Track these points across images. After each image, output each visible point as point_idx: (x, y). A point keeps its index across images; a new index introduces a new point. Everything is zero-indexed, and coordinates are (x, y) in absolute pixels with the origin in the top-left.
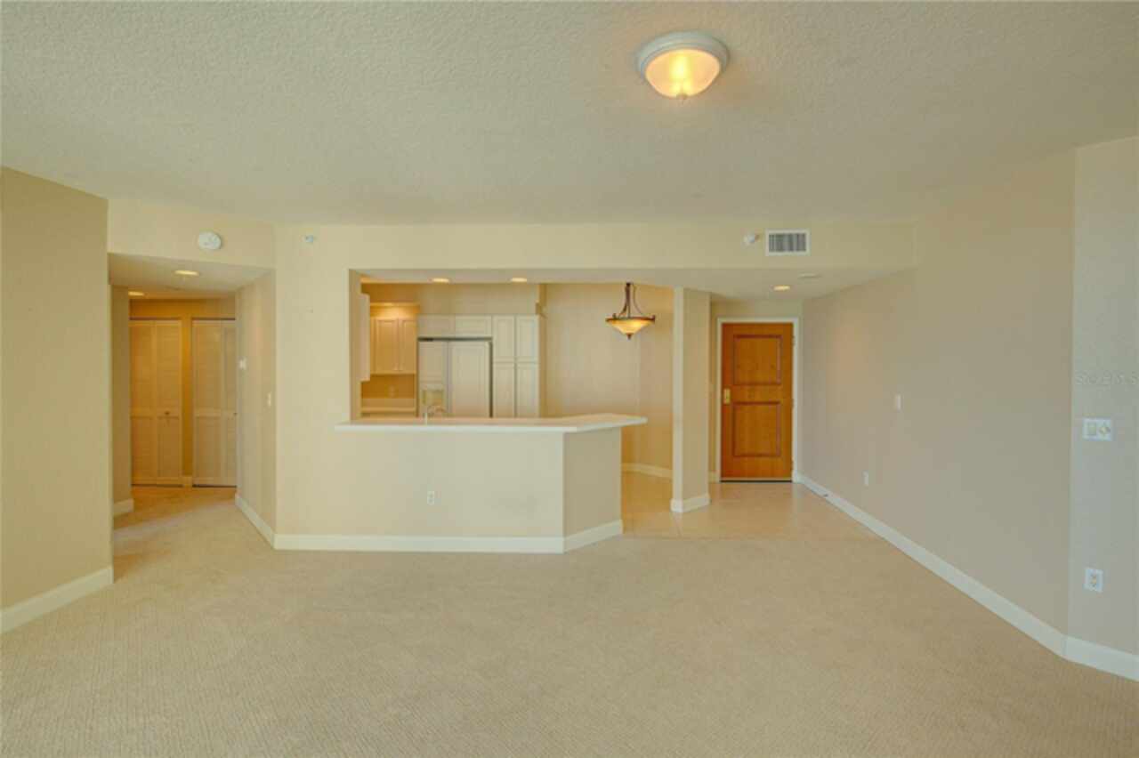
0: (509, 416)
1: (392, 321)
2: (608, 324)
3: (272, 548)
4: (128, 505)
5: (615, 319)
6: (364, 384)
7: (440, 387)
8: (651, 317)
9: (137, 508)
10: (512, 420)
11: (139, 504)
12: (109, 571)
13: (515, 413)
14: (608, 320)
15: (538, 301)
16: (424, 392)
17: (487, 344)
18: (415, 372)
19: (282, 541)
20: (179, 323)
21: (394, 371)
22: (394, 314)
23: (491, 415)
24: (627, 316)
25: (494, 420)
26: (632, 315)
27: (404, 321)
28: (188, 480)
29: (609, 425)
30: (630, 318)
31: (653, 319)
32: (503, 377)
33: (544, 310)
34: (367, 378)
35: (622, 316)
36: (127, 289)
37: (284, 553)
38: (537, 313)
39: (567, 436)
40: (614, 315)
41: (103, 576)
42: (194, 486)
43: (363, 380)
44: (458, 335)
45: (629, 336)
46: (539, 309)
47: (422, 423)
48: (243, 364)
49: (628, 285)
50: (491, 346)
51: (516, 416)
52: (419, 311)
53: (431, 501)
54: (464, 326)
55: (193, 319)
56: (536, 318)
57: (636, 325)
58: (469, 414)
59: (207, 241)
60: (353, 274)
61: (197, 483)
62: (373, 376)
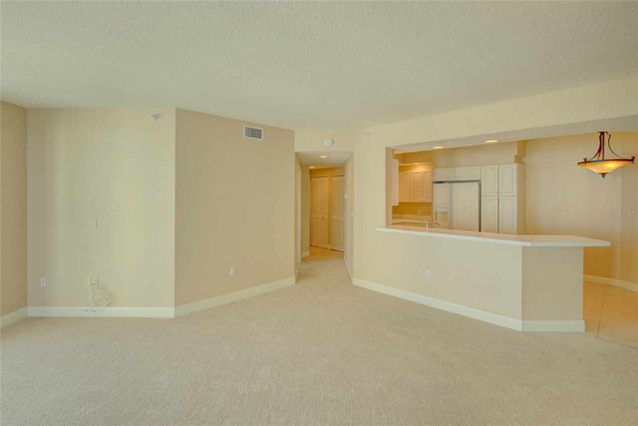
0: (493, 232)
1: (419, 173)
2: (580, 167)
3: (352, 284)
4: (307, 254)
5: (586, 162)
6: (394, 207)
7: (446, 210)
8: (630, 158)
9: (311, 255)
10: (496, 235)
11: (312, 254)
12: (293, 279)
13: (498, 230)
14: (579, 163)
15: (516, 154)
16: (436, 213)
17: (477, 184)
18: (431, 201)
19: (356, 282)
20: (326, 179)
21: (420, 200)
22: (420, 169)
23: (480, 230)
24: (601, 158)
25: (482, 233)
26: (605, 159)
27: (426, 173)
28: (329, 247)
29: (573, 245)
30: (603, 160)
31: (632, 160)
32: (489, 206)
33: (523, 159)
34: (397, 204)
35: (594, 159)
36: (309, 166)
37: (356, 287)
38: (516, 162)
39: (524, 248)
40: (585, 159)
41: (292, 280)
42: (332, 250)
43: (394, 205)
44: (458, 179)
45: (604, 175)
46: (519, 160)
47: (424, 231)
48: (346, 197)
49: (602, 133)
50: (480, 185)
51: (498, 232)
52: (434, 166)
53: (427, 276)
54: (462, 173)
55: (332, 176)
56: (515, 166)
57: (611, 166)
58: (464, 228)
59: (327, 142)
60: (388, 150)
61: (333, 248)
62: (400, 203)
